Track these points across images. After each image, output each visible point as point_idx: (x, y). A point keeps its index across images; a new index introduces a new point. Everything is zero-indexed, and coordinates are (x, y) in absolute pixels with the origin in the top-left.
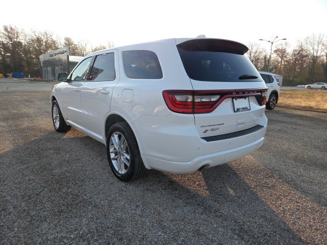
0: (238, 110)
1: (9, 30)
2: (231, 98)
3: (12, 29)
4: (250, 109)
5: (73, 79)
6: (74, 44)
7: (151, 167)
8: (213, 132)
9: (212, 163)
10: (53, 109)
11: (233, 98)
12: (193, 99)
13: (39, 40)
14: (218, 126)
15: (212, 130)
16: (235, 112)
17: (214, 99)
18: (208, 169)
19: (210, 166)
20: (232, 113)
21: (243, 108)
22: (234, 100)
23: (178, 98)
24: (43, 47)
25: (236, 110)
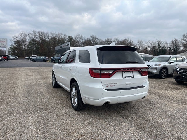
0: (125, 77)
1: (40, 34)
2: (121, 72)
3: (42, 33)
4: (133, 77)
5: (61, 62)
6: (73, 40)
7: (86, 103)
8: (111, 87)
9: (111, 102)
10: (52, 76)
11: (122, 72)
12: (100, 72)
13: (55, 39)
14: (114, 84)
15: (111, 86)
16: (123, 78)
17: (111, 72)
18: (109, 105)
19: (110, 104)
20: (122, 79)
21: (128, 77)
22: (123, 73)
23: (94, 71)
24: (57, 42)
25: (124, 77)
